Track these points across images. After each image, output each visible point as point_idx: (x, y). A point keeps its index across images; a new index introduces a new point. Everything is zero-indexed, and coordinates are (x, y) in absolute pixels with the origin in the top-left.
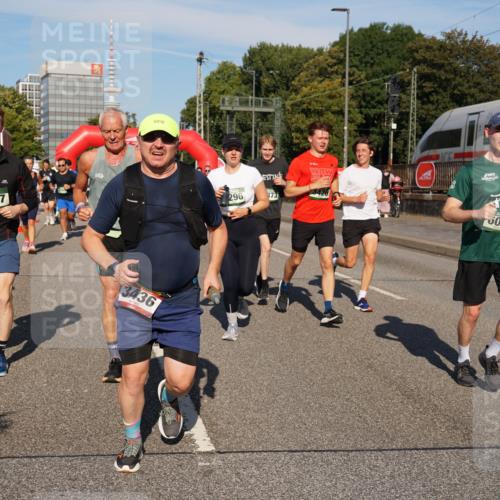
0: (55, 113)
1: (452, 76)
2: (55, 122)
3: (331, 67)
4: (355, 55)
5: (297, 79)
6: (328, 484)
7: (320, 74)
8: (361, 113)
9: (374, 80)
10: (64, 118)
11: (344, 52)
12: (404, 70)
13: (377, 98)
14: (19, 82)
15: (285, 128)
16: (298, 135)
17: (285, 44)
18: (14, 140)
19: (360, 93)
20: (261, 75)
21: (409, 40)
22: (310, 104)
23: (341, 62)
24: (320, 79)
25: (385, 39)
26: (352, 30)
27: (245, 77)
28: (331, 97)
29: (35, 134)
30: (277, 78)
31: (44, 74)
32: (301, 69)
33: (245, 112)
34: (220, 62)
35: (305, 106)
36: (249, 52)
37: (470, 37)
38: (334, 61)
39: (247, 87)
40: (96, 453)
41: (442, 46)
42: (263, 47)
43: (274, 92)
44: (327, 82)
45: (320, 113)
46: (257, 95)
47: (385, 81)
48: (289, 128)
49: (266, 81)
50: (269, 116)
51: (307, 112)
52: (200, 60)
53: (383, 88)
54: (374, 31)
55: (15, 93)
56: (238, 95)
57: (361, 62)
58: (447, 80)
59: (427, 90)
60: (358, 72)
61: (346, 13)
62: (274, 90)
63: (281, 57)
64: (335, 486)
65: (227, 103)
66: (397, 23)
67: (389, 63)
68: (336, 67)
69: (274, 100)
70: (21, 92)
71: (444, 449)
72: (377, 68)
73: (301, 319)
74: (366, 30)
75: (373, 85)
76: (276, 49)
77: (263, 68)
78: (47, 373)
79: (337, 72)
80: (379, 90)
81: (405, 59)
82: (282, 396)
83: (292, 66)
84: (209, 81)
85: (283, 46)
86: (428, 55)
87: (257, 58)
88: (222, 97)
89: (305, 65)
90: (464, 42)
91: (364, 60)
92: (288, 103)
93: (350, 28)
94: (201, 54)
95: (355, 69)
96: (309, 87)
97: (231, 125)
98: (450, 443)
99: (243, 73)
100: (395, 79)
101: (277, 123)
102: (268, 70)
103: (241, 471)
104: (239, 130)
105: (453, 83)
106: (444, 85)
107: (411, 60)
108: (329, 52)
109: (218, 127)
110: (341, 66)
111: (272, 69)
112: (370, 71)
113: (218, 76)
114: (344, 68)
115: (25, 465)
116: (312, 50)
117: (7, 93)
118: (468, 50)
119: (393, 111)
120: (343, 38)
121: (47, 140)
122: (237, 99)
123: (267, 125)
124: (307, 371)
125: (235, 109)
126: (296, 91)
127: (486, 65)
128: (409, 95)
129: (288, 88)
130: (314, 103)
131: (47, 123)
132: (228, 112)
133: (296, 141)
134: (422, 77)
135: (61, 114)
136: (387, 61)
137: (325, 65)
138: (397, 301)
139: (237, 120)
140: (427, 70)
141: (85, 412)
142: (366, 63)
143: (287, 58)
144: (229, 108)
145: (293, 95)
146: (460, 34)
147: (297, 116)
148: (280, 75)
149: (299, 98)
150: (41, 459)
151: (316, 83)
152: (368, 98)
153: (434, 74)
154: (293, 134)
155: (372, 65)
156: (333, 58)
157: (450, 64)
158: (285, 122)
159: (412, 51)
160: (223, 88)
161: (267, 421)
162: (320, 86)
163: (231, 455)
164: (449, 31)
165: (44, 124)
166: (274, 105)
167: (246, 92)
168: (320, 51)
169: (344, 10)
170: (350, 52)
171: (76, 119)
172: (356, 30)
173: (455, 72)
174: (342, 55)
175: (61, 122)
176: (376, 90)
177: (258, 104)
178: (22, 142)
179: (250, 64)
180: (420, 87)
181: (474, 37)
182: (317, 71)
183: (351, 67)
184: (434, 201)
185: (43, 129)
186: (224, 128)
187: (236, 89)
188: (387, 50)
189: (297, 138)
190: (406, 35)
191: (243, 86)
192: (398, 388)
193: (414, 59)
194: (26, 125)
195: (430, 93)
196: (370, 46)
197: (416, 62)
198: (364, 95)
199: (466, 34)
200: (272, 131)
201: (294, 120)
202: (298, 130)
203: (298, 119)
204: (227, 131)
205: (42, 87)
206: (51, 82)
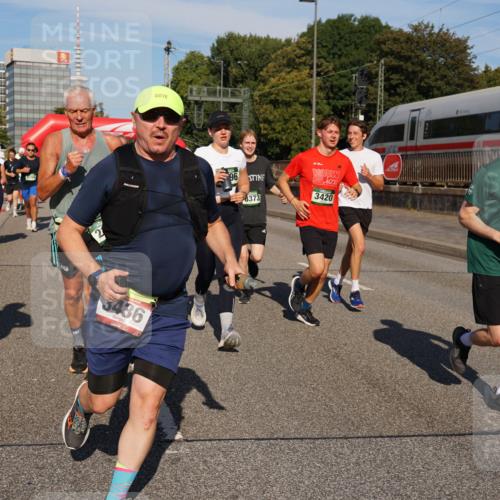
0: (21, 102)
1: (419, 68)
2: (21, 111)
3: (299, 58)
4: (323, 46)
5: (265, 69)
6: (294, 471)
7: (288, 65)
8: (329, 104)
9: (342, 72)
10: (30, 107)
11: (312, 43)
12: (371, 62)
13: (346, 90)
15: (252, 119)
16: (266, 126)
17: (253, 34)
19: (328, 84)
20: (229, 65)
21: (376, 32)
22: (277, 94)
23: (309, 53)
24: (288, 70)
25: (353, 31)
26: (320, 21)
27: (213, 67)
28: (299, 88)
30: (245, 68)
31: (9, 61)
32: (269, 60)
33: (213, 102)
34: (188, 51)
35: (273, 97)
36: (217, 42)
37: (436, 30)
38: (303, 52)
39: (216, 77)
41: (409, 38)
42: (231, 37)
43: (242, 82)
44: (295, 73)
45: (288, 104)
46: (225, 85)
47: (353, 72)
48: (257, 119)
49: (234, 71)
50: (237, 106)
51: (275, 103)
52: (168, 50)
53: (350, 79)
54: (343, 21)
56: (206, 85)
57: (329, 54)
58: (414, 72)
59: (394, 83)
60: (325, 64)
62: (242, 80)
63: (249, 47)
64: (301, 473)
65: (194, 93)
66: (364, 15)
67: (356, 55)
68: (304, 58)
69: (242, 90)
71: (408, 436)
72: (343, 59)
73: (268, 309)
74: (334, 21)
75: (341, 76)
76: (244, 39)
77: (231, 59)
78: (14, 362)
79: (304, 63)
80: (347, 82)
81: (373, 51)
82: (249, 385)
83: (261, 56)
84: (177, 70)
85: (251, 36)
86: (395, 47)
87: (225, 48)
88: (190, 86)
89: (273, 56)
90: (431, 34)
91: (332, 52)
92: (257, 93)
93: (318, 19)
94: (169, 43)
95: (322, 60)
96: (277, 78)
97: (199, 115)
98: (415, 430)
99: (210, 62)
100: (362, 71)
101: (245, 114)
102: (236, 60)
103: (208, 459)
105: (420, 75)
106: (410, 77)
107: (378, 52)
108: (297, 43)
110: (309, 57)
111: (241, 59)
112: (337, 62)
113: (186, 66)
114: (312, 58)
116: (280, 41)
118: (435, 43)
119: (360, 102)
120: (311, 29)
121: (12, 129)
122: (205, 89)
123: (235, 115)
124: (274, 360)
125: (203, 99)
126: (264, 82)
127: (452, 58)
128: (376, 87)
129: (256, 78)
130: (282, 94)
131: (12, 111)
132: (196, 102)
133: (264, 132)
134: (390, 69)
135: (27, 102)
136: (355, 53)
137: (293, 56)
138: (364, 291)
139: (205, 111)
140: (395, 63)
141: (52, 401)
142: (334, 54)
143: (255, 48)
144: (197, 99)
145: (261, 86)
146: (427, 27)
147: (265, 107)
148: (247, 65)
149: (267, 89)
150: (8, 448)
151: (283, 74)
152: (336, 90)
153: (401, 66)
154: (262, 125)
155: (340, 56)
156: (300, 48)
157: (417, 57)
158: (253, 112)
159: (379, 43)
160: (190, 77)
161: (234, 410)
162: (288, 77)
163: (199, 444)
164: (415, 23)
165: (9, 113)
166: (243, 95)
167: (214, 83)
168: (288, 41)
169: (312, 1)
170: (318, 43)
171: (43, 107)
172: (324, 21)
173: (422, 64)
174: (310, 46)
175: (27, 111)
176: (344, 81)
177: (225, 94)
179: (218, 55)
180: (387, 79)
181: (441, 29)
182: (285, 62)
183: (318, 58)
184: (400, 193)
185: (8, 117)
186: (192, 118)
187: (204, 79)
188: (355, 42)
189: (265, 129)
190: (373, 26)
191: (211, 76)
192: (364, 377)
193: (382, 51)
195: (397, 85)
196: (337, 37)
197: (383, 54)
198: (332, 87)
199: (433, 27)
200: (239, 122)
201: (262, 110)
202: (266, 121)
203: (266, 110)
204: (195, 121)
205: (7, 75)
206: (16, 71)
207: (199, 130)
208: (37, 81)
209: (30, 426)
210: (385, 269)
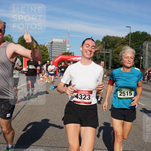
2: (54, 54)
3: (125, 42)
5: (116, 45)
7: (122, 44)
10: (56, 53)
13: (137, 51)
14: (45, 44)
15: (112, 57)
16: (116, 59)
18: (43, 58)
21: (146, 36)
22: (119, 51)
23: (128, 41)
24: (122, 45)
25: (140, 35)
26: (131, 33)
29: (48, 57)
30: (111, 44)
31: (51, 42)
32: (117, 42)
33: (102, 53)
36: (104, 37)
38: (126, 41)
40: (56, 146)
42: (108, 36)
43: (110, 48)
46: (105, 49)
47: (139, 46)
48: (113, 57)
49: (108, 45)
50: (108, 54)
53: (139, 48)
54: (137, 33)
55: (44, 46)
57: (133, 41)
60: (132, 44)
61: (130, 28)
63: (112, 39)
70: (45, 46)
72: (137, 43)
74: (135, 33)
75: (136, 47)
76: (111, 37)
77: (107, 42)
79: (127, 44)
83: (115, 41)
85: (113, 36)
87: (106, 39)
89: (118, 41)
92: (114, 51)
96: (119, 47)
97: (98, 56)
99: (102, 43)
101: (111, 56)
102: (109, 42)
104: (101, 58)
108: (125, 38)
109: (95, 56)
112: (135, 43)
115: (35, 148)
116: (120, 38)
117: (42, 46)
120: (129, 35)
121: (51, 58)
123: (108, 56)
125: (100, 52)
126: (116, 48)
128: (146, 50)
129: (114, 47)
131: (52, 54)
133: (115, 61)
134: (149, 45)
135: (55, 52)
136: (140, 41)
137: (124, 42)
138: (143, 106)
139: (100, 55)
141: (54, 133)
142: (135, 41)
143: (114, 39)
148: (112, 44)
149: (116, 50)
154: (115, 59)
155: (136, 42)
156: (126, 40)
158: (113, 56)
166: (110, 51)
168: (122, 38)
169: (129, 27)
170: (131, 38)
171: (59, 53)
172: (132, 33)
174: (128, 39)
175: (55, 54)
177: (106, 51)
178: (45, 58)
179: (104, 41)
180: (149, 48)
182: (121, 43)
183: (131, 42)
185: (50, 56)
188: (140, 38)
190: (145, 34)
194: (46, 54)
196: (135, 37)
200: (109, 58)
201: (115, 55)
202: (116, 58)
203: (116, 55)
204: (97, 58)
205: (51, 45)
206: (53, 44)
207: (98, 60)
208: (58, 47)
209: (47, 140)
210: (149, 99)
